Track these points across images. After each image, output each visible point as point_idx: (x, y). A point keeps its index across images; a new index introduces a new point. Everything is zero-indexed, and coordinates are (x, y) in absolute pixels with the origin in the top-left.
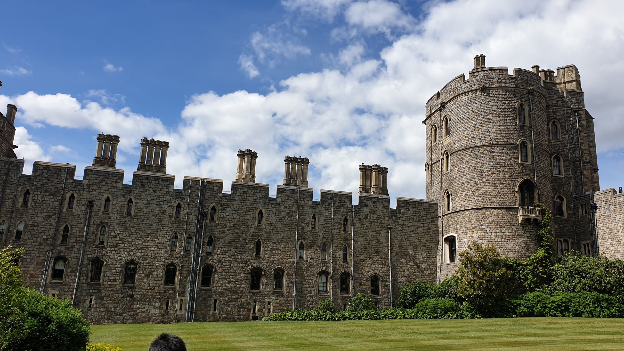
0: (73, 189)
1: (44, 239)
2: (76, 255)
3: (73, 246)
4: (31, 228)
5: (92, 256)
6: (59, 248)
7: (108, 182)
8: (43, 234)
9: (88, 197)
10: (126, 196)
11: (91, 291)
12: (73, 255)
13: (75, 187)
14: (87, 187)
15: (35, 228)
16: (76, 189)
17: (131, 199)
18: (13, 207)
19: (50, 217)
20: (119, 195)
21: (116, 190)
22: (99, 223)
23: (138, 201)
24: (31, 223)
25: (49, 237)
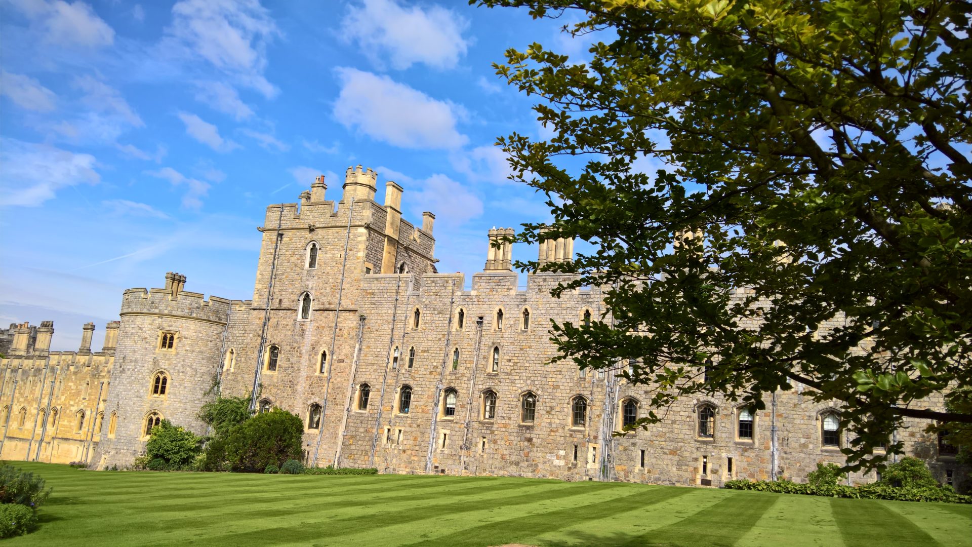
0: (462, 303)
1: (434, 367)
2: (466, 386)
3: (463, 375)
4: (421, 354)
5: (484, 387)
6: (449, 377)
7: (499, 290)
8: (433, 361)
9: (478, 312)
10: (520, 306)
11: (483, 431)
12: (463, 385)
13: (464, 300)
14: (476, 300)
15: (425, 354)
16: (465, 303)
17: (526, 310)
18: (404, 330)
19: (440, 339)
20: (512, 306)
21: (508, 300)
22: (490, 344)
23: (535, 312)
24: (421, 349)
25: (439, 364)
